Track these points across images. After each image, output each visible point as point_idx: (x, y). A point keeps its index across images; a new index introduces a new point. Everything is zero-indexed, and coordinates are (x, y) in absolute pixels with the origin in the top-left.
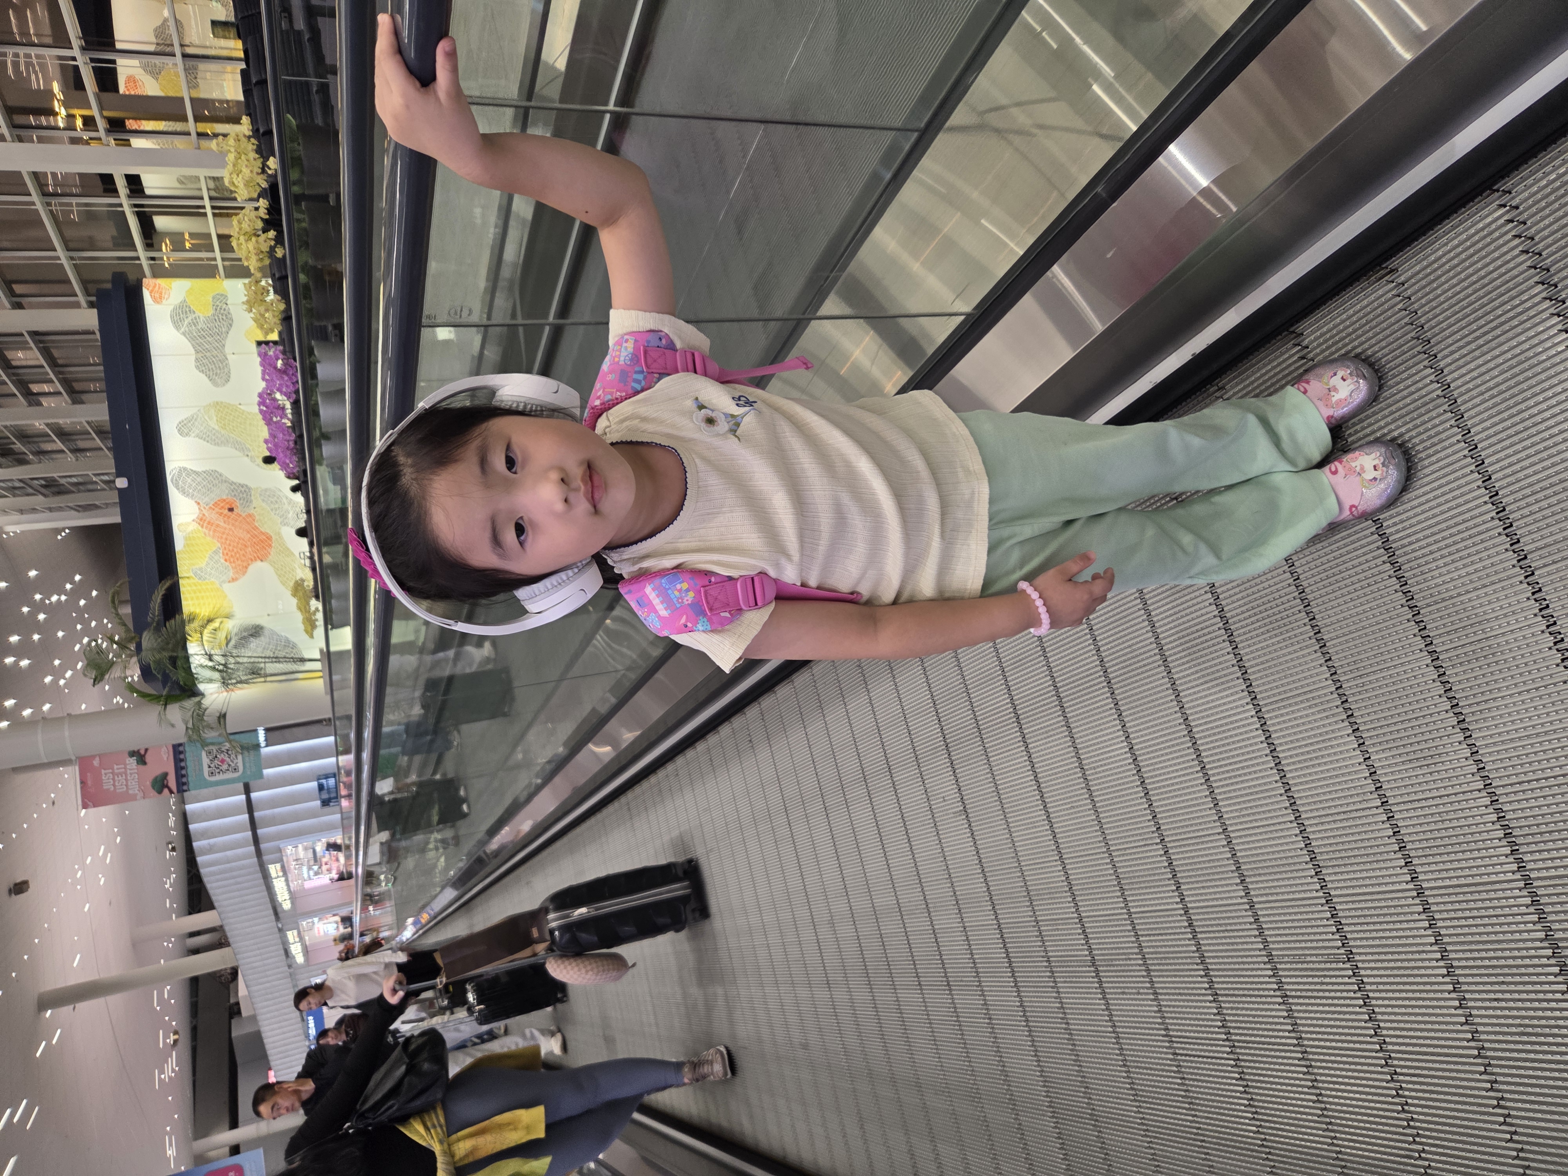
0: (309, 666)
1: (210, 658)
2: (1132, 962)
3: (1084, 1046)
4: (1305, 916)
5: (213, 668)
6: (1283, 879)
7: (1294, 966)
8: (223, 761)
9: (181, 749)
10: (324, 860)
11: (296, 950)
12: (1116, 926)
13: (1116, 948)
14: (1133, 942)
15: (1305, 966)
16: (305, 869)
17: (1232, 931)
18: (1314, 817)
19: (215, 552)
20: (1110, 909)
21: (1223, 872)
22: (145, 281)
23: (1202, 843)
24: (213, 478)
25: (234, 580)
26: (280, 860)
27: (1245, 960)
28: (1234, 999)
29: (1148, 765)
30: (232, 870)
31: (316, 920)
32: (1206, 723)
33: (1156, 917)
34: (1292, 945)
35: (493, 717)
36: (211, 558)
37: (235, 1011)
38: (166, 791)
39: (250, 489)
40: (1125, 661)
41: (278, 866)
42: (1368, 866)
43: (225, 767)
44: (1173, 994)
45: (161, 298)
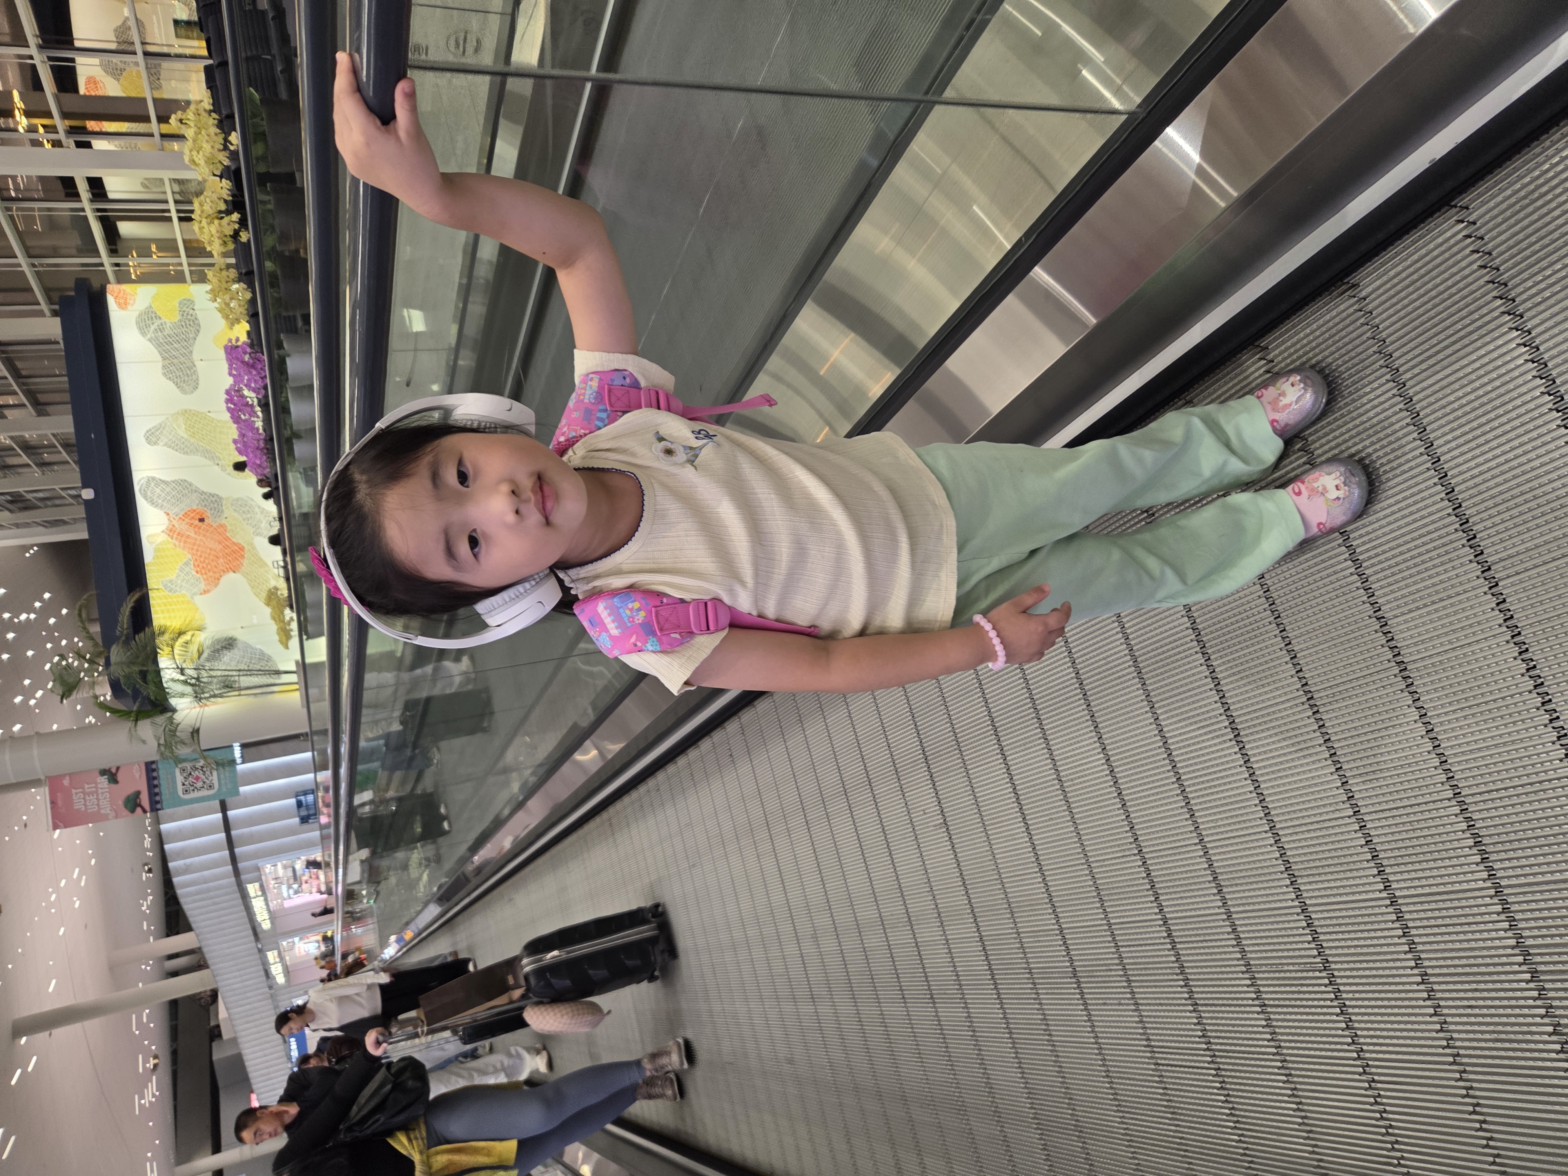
0: (285, 678)
1: (182, 671)
2: (1113, 973)
3: (1068, 1057)
4: (1281, 926)
5: (185, 682)
6: (1259, 889)
7: (1272, 975)
8: (197, 778)
9: (154, 766)
10: (304, 878)
11: (277, 970)
12: (1096, 937)
13: (1096, 960)
14: (1113, 953)
15: (1282, 975)
16: (284, 888)
17: (1211, 941)
18: (1288, 827)
19: (186, 564)
20: (1091, 920)
21: (1200, 883)
22: (109, 287)
23: (1179, 853)
24: (183, 487)
25: (205, 592)
26: (259, 879)
27: (1223, 969)
28: (1214, 1008)
29: (1124, 777)
30: (208, 890)
31: (296, 939)
32: (1180, 734)
33: (1135, 928)
34: (1269, 954)
35: (472, 732)
36: (182, 570)
37: (215, 1033)
38: (139, 810)
39: (221, 498)
40: (1100, 673)
41: (257, 885)
42: (1342, 875)
43: (200, 784)
44: (1154, 1005)
45: (126, 304)
